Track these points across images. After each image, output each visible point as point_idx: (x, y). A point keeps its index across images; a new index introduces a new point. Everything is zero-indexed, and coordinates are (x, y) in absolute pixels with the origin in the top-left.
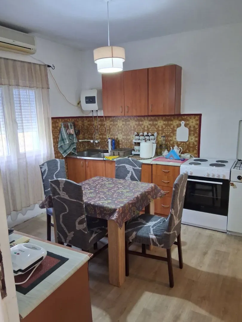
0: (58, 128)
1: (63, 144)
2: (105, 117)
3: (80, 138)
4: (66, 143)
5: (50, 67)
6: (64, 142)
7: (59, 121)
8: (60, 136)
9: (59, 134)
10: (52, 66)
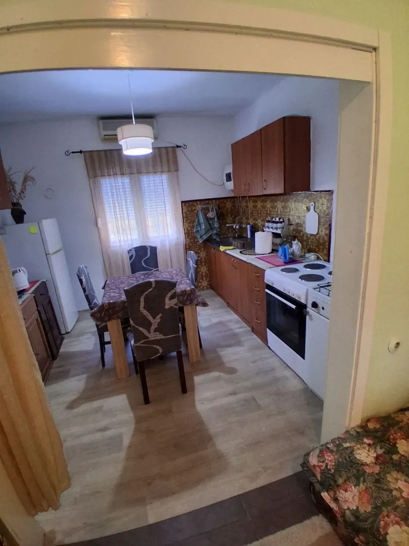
0: (196, 212)
1: (199, 229)
2: (249, 197)
3: (229, 221)
4: (202, 228)
5: (180, 147)
6: (200, 227)
7: (197, 204)
8: (197, 220)
9: (196, 218)
10: (183, 146)
